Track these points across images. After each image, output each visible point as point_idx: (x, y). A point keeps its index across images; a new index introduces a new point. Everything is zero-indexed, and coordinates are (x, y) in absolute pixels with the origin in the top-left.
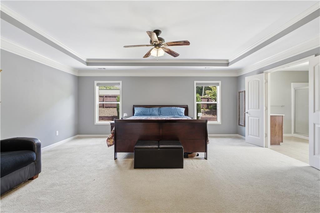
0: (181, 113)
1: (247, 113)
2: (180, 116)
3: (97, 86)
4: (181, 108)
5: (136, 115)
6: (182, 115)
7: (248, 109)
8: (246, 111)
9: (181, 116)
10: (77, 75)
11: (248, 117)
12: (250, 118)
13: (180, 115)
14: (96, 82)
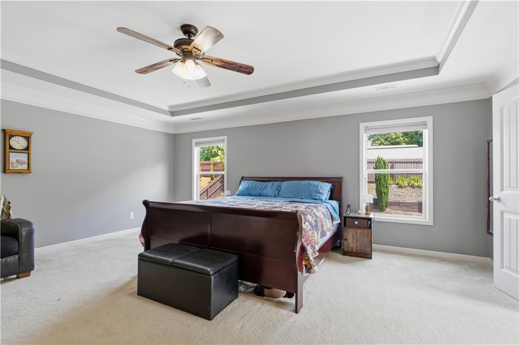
0: (318, 195)
1: (499, 200)
2: (313, 199)
3: (196, 147)
4: (321, 184)
5: (237, 195)
6: (317, 198)
7: (502, 189)
8: (496, 195)
9: (315, 199)
10: (172, 132)
11: (502, 213)
12: (506, 216)
13: (314, 197)
14: (194, 141)
